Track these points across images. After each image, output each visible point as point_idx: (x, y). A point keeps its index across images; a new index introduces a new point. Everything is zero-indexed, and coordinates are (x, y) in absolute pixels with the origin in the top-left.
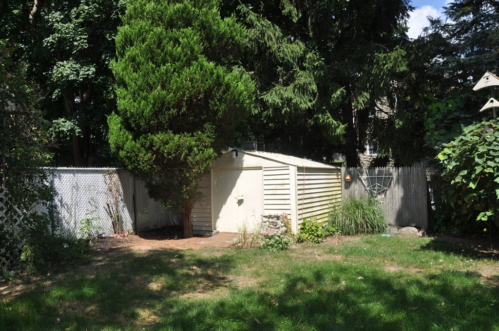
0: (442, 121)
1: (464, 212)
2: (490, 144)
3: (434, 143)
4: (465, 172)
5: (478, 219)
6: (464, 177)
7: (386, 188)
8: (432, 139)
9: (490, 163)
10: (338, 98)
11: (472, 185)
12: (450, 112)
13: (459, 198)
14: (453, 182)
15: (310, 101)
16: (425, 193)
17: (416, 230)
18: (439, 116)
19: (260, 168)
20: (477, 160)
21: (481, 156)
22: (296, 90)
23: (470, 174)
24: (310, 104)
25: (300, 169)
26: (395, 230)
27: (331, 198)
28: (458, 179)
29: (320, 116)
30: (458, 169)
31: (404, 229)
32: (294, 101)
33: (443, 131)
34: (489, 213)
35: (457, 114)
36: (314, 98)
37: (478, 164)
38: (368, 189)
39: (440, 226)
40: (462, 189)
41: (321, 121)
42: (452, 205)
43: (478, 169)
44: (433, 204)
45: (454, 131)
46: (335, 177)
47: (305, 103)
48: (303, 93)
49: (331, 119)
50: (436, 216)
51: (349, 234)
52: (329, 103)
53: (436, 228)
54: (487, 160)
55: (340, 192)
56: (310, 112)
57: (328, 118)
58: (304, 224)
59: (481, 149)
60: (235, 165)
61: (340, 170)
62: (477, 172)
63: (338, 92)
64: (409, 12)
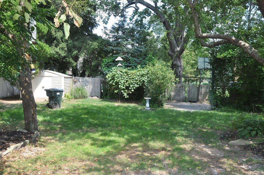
0: (106, 65)
1: (111, 91)
2: (118, 75)
3: (104, 71)
4: (112, 81)
5: (115, 92)
6: (112, 82)
7: (88, 84)
8: (103, 70)
9: (118, 79)
10: (75, 54)
11: (114, 84)
12: (109, 62)
13: (111, 87)
14: (109, 83)
15: (65, 53)
16: (100, 86)
17: (97, 97)
18: (106, 63)
19: (51, 77)
20: (115, 78)
21: (116, 77)
22: (60, 49)
23: (114, 81)
24: (64, 54)
25: (65, 77)
26: (90, 98)
27: (70, 87)
28: (111, 82)
29: (68, 59)
30: (111, 80)
31: (93, 97)
32: (59, 53)
33: (107, 68)
34: (117, 91)
35: (111, 63)
36: (66, 52)
37: (115, 79)
38: (82, 84)
39: (104, 96)
40: (111, 85)
41: (68, 60)
42: (108, 89)
43: (116, 80)
44: (102, 90)
45: (110, 68)
46: (71, 80)
47: (63, 54)
48: (63, 50)
49: (72, 61)
50: (103, 93)
51: (77, 99)
52: (71, 55)
53: (103, 97)
54: (118, 78)
55: (72, 85)
56: (64, 57)
57: (71, 60)
58: (65, 95)
59: (117, 76)
60: (42, 75)
61: (72, 77)
62: (115, 81)
63: (75, 52)
64: (98, 26)
